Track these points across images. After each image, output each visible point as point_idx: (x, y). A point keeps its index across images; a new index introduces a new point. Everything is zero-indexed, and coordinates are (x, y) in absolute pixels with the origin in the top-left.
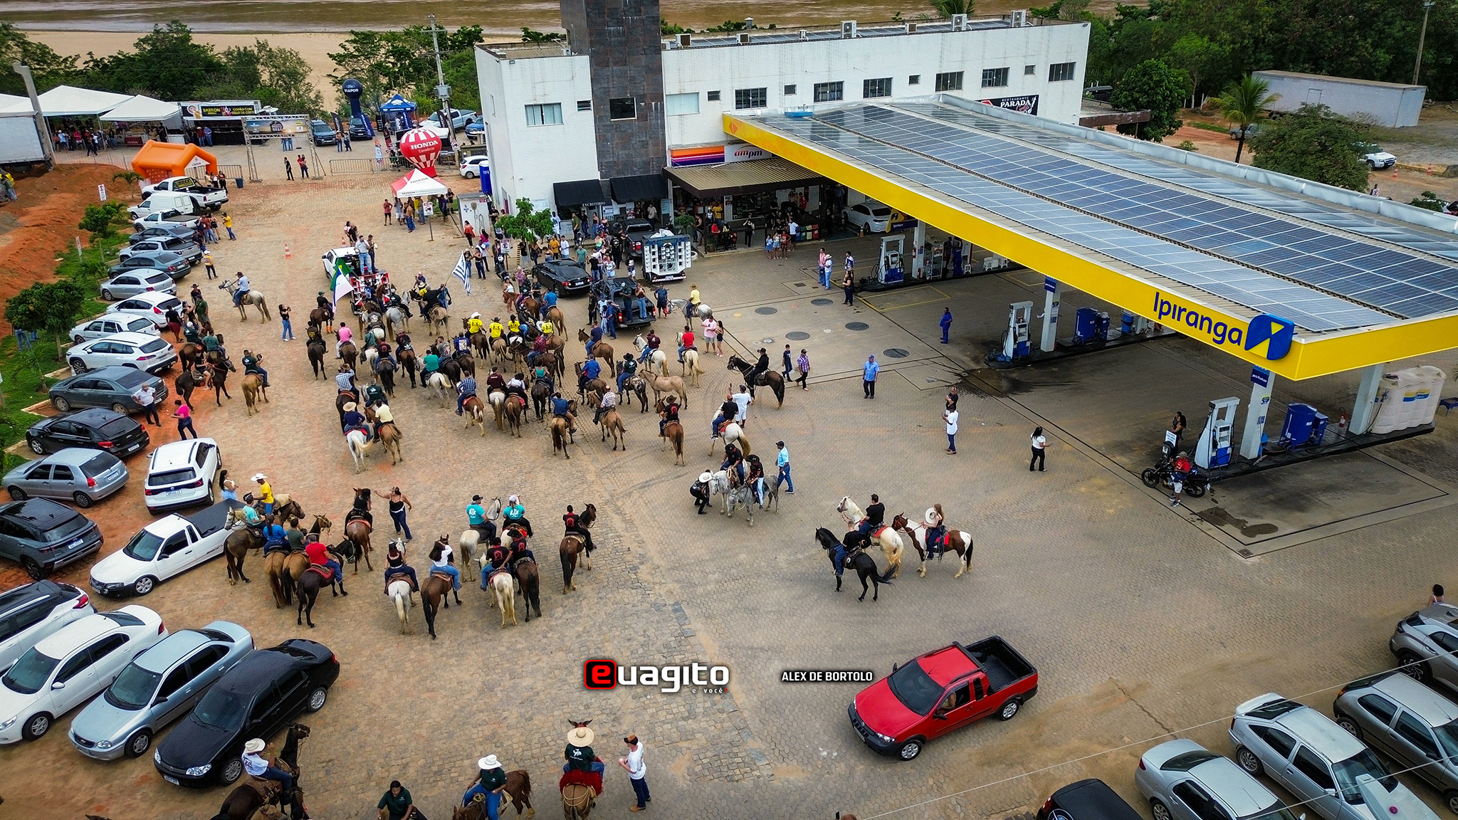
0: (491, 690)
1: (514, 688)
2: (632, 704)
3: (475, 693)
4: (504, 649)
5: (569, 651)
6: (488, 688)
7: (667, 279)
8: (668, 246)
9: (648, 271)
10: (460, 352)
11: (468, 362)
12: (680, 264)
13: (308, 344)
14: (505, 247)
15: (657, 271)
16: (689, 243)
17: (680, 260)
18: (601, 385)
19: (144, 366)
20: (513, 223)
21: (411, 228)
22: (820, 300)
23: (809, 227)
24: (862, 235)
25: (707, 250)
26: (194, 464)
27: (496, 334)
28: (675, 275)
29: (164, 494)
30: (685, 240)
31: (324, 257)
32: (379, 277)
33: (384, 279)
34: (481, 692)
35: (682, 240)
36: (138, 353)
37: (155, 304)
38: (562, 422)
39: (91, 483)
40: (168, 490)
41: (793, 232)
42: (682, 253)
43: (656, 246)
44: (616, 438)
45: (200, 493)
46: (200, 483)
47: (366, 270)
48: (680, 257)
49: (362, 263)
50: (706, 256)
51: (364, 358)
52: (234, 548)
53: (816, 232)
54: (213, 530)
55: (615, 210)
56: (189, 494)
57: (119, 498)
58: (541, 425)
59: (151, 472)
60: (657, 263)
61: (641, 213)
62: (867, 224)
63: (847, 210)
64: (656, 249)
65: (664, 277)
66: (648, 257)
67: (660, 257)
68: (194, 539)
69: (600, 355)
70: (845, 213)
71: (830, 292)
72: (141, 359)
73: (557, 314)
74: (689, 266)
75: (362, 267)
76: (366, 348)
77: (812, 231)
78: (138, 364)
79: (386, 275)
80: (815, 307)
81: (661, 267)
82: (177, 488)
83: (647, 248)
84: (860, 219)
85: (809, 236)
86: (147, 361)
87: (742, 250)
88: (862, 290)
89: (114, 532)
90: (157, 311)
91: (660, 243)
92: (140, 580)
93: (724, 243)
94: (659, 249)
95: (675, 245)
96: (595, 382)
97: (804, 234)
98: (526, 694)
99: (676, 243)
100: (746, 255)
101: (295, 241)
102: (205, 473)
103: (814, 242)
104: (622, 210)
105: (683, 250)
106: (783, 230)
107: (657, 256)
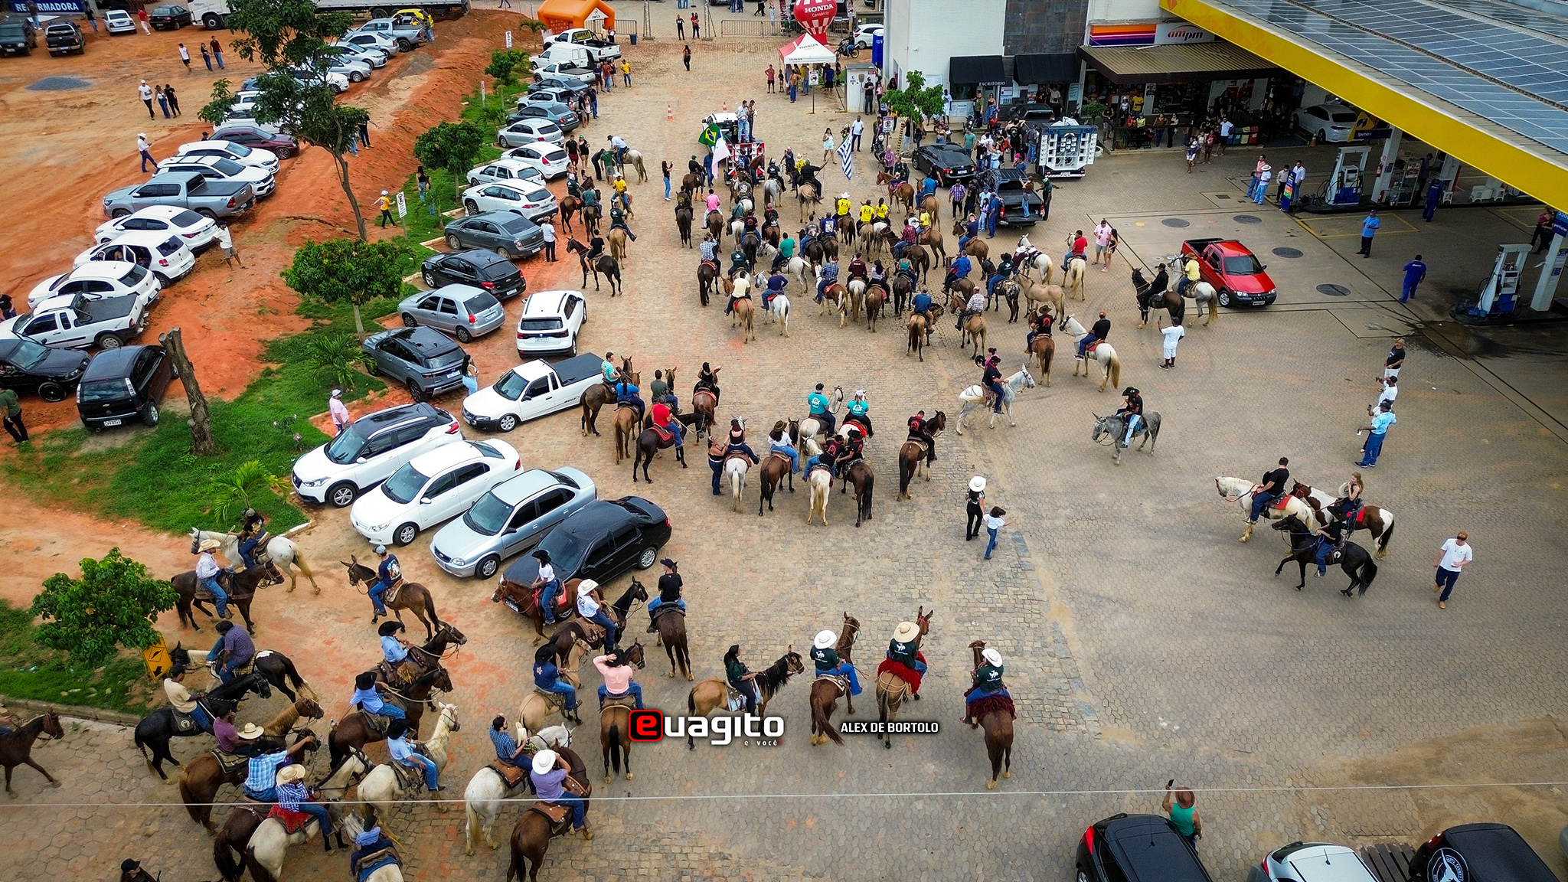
0: (813, 582)
1: (835, 584)
2: (955, 627)
3: (796, 582)
4: (830, 544)
5: (895, 559)
6: (809, 580)
7: (1062, 175)
8: (1070, 137)
9: (1042, 163)
10: (825, 233)
11: (832, 244)
12: (1081, 159)
13: (676, 210)
14: (888, 125)
15: (1052, 166)
16: (1095, 136)
17: (1081, 155)
18: (968, 286)
19: (528, 214)
20: (900, 99)
21: (793, 99)
22: (1245, 217)
23: (1246, 129)
24: (1313, 145)
25: (1116, 146)
26: (562, 314)
27: (866, 218)
28: (1072, 172)
29: (533, 340)
30: (1091, 131)
31: (704, 121)
32: (755, 147)
33: (759, 150)
34: (803, 583)
35: (1087, 131)
36: (524, 201)
37: (544, 155)
38: (922, 320)
39: (472, 320)
40: (537, 336)
41: (1224, 132)
42: (1086, 147)
43: (1056, 136)
44: (976, 346)
45: (565, 343)
46: (565, 334)
47: (743, 140)
48: (1082, 151)
49: (740, 130)
50: (1113, 153)
51: (729, 231)
52: (591, 401)
53: (1254, 136)
54: (573, 380)
55: (1014, 92)
56: (554, 343)
57: (494, 338)
58: (897, 322)
59: (525, 316)
60: (1054, 156)
61: (1043, 99)
62: (1322, 131)
63: (1298, 112)
64: (1055, 140)
65: (1059, 172)
66: (1045, 147)
67: (1058, 149)
68: (555, 387)
69: (972, 253)
70: (1296, 115)
71: (1260, 208)
72: (527, 207)
73: (933, 203)
74: (1091, 162)
75: (740, 134)
76: (732, 220)
77: (1250, 134)
78: (523, 211)
79: (762, 145)
80: (1238, 225)
81: (1058, 161)
82: (545, 336)
83: (1045, 138)
84: (1315, 124)
85: (1245, 139)
86: (531, 209)
87: (1156, 150)
88: (1302, 210)
89: (487, 369)
90: (545, 162)
91: (1061, 133)
92: (504, 417)
93: (1137, 139)
94: (1059, 139)
95: (1078, 136)
96: (963, 282)
97: (1238, 137)
98: (846, 594)
99: (1080, 133)
100: (1162, 156)
101: (678, 103)
102: (571, 324)
103: (1250, 148)
104: (1024, 93)
105: (1087, 144)
106: (1213, 130)
107: (1055, 148)
